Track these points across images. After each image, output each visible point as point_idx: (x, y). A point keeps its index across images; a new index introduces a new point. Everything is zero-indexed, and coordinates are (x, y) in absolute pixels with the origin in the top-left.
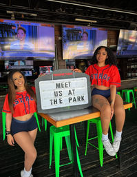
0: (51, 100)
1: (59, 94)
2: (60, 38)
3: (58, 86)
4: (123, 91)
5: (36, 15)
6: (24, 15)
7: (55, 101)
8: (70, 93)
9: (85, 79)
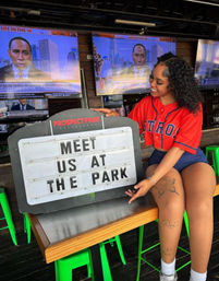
0: (50, 183)
1: (68, 166)
2: (89, 57)
3: (65, 148)
4: (208, 148)
5: (38, 13)
6: (16, 13)
7: (60, 185)
8: (95, 163)
9: (129, 129)
